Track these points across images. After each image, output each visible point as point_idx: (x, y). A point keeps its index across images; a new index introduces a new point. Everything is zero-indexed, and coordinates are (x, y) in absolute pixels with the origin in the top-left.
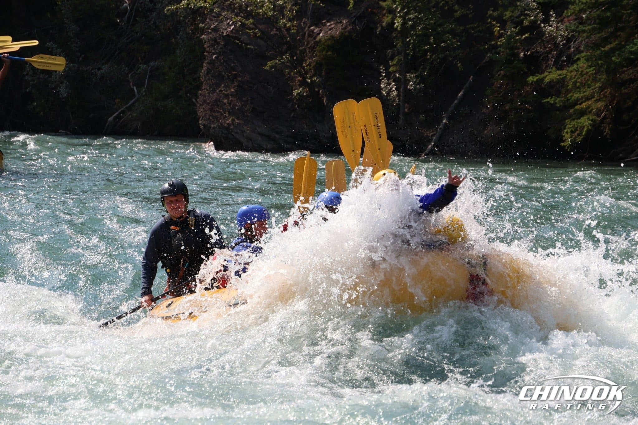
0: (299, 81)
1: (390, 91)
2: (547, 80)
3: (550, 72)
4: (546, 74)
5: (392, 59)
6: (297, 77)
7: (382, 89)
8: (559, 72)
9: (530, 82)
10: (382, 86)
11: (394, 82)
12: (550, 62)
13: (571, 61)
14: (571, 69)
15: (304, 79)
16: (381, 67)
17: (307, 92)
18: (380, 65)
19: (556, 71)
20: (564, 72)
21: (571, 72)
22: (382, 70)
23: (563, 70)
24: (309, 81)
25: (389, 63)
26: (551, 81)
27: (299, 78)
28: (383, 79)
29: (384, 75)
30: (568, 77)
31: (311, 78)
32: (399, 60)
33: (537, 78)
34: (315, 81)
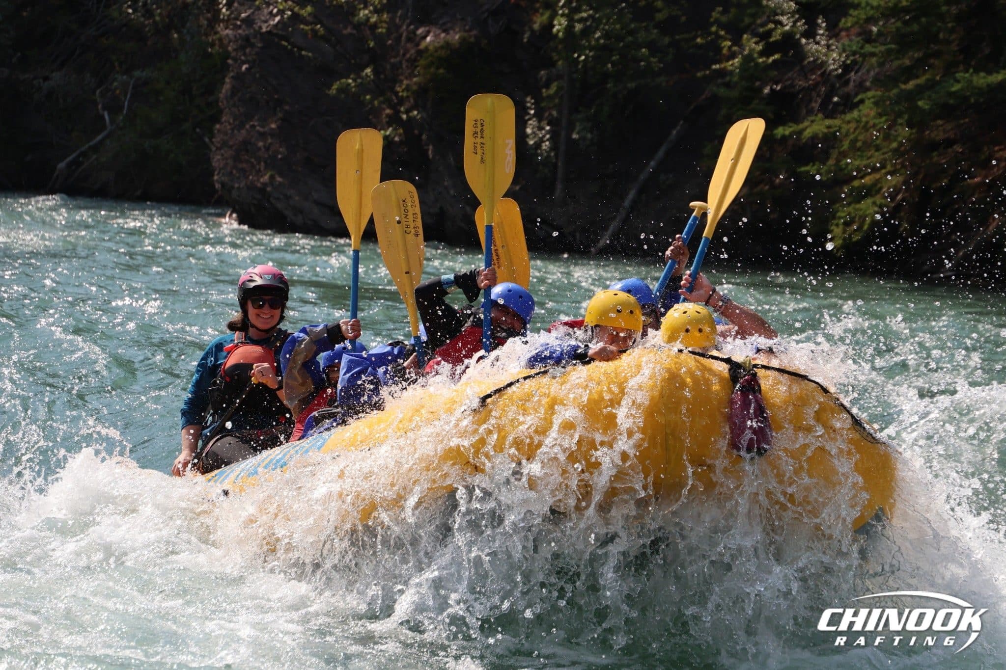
0: (388, 116)
1: (541, 140)
2: (808, 133)
3: (812, 122)
4: (806, 124)
5: (547, 86)
6: (384, 110)
7: (527, 136)
8: (828, 122)
9: (779, 137)
10: (529, 131)
11: (548, 124)
12: (814, 104)
13: (849, 104)
14: (848, 117)
15: (398, 112)
16: (528, 99)
17: (400, 135)
18: (527, 95)
19: (823, 119)
20: (837, 122)
21: (849, 122)
22: (529, 105)
23: (835, 118)
24: (404, 117)
25: (541, 93)
26: (814, 138)
27: (388, 111)
28: (530, 119)
29: (532, 112)
30: (844, 131)
31: (407, 112)
32: (559, 89)
33: (791, 129)
34: (415, 117)
